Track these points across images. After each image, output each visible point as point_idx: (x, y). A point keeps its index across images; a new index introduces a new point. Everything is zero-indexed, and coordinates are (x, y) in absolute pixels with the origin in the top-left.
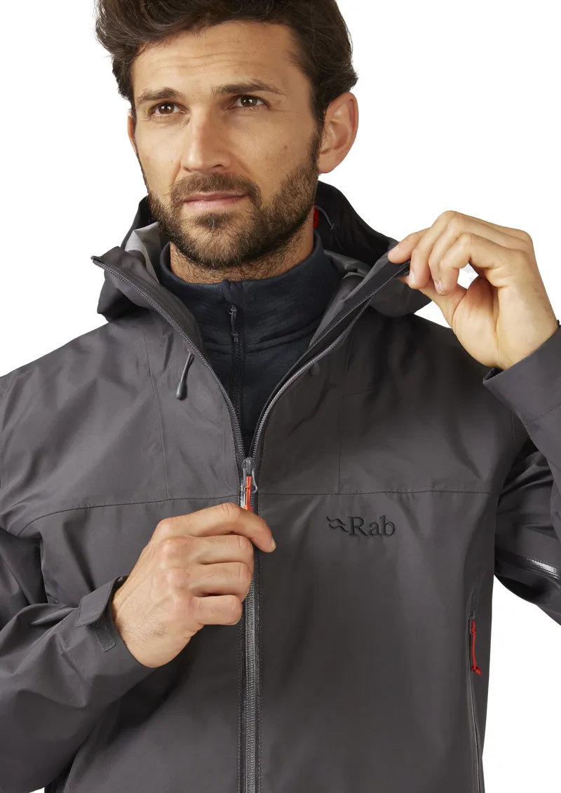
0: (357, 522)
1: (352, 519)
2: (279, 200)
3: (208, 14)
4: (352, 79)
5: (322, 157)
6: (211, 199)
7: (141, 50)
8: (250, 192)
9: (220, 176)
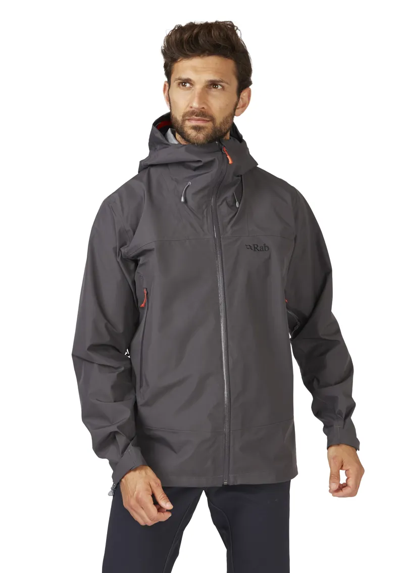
0: (256, 246)
1: (254, 245)
2: (221, 123)
3: (207, 52)
4: (250, 83)
5: (237, 110)
6: (199, 120)
7: (179, 60)
8: (212, 119)
9: (203, 112)
